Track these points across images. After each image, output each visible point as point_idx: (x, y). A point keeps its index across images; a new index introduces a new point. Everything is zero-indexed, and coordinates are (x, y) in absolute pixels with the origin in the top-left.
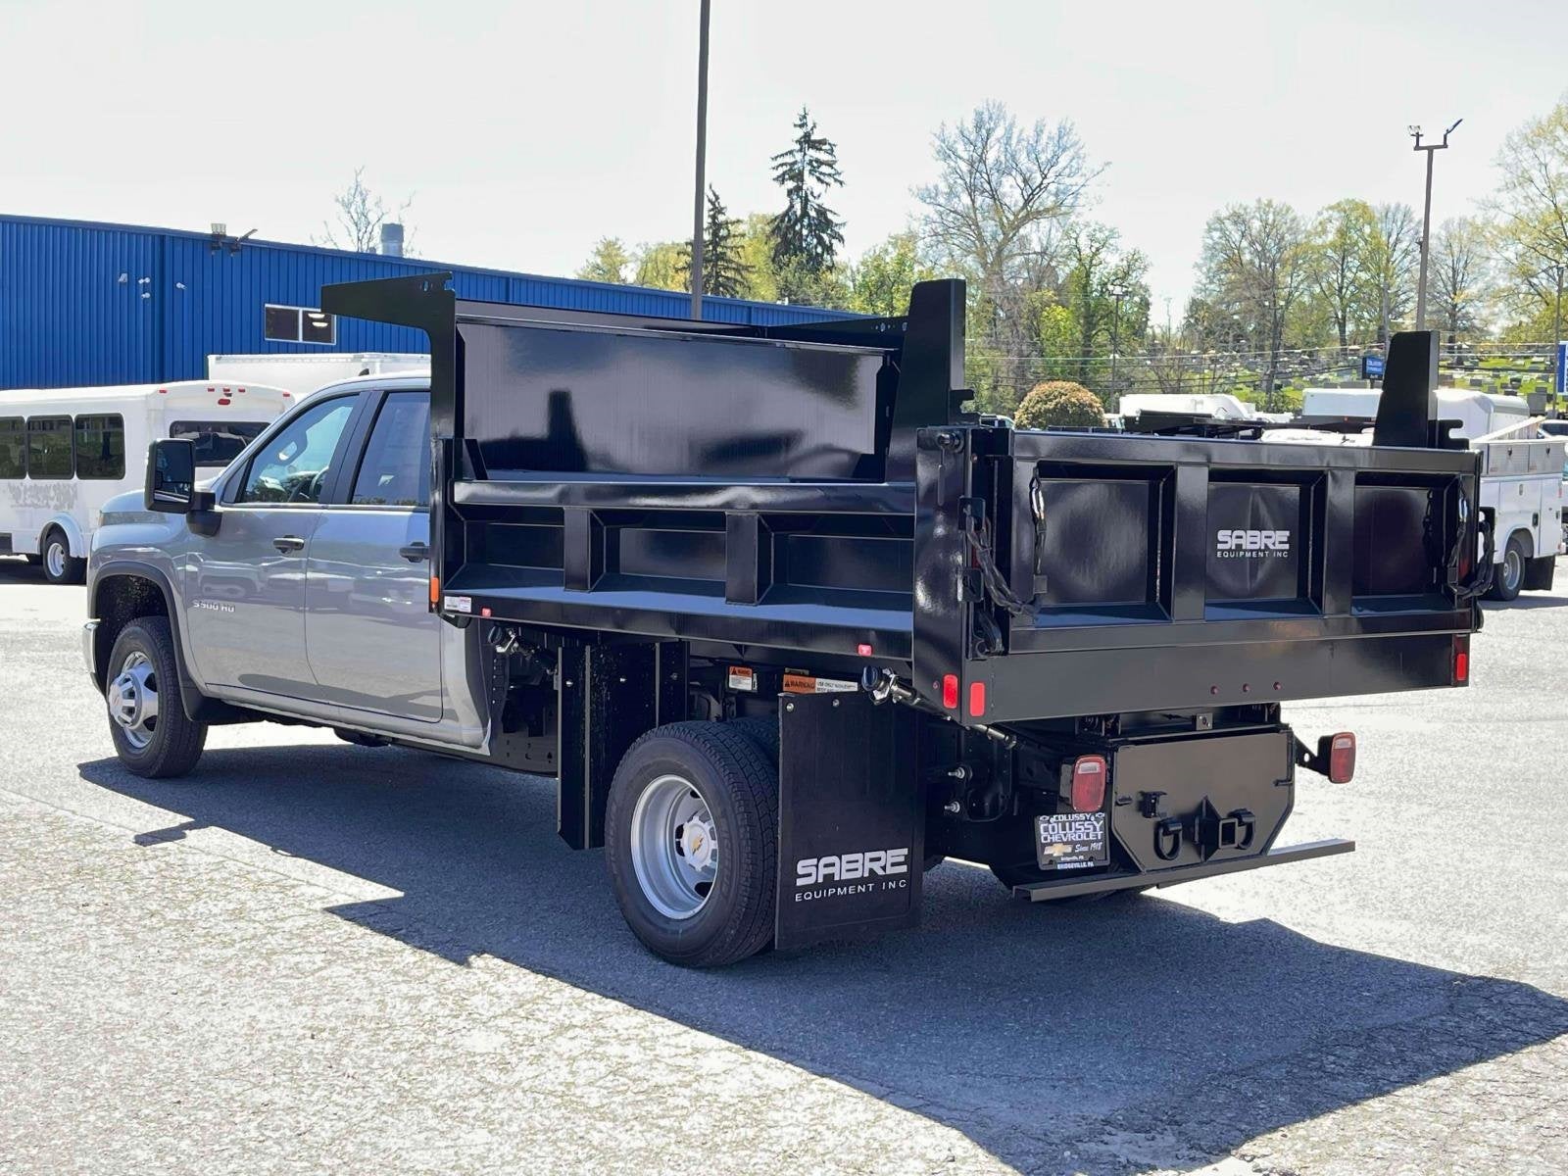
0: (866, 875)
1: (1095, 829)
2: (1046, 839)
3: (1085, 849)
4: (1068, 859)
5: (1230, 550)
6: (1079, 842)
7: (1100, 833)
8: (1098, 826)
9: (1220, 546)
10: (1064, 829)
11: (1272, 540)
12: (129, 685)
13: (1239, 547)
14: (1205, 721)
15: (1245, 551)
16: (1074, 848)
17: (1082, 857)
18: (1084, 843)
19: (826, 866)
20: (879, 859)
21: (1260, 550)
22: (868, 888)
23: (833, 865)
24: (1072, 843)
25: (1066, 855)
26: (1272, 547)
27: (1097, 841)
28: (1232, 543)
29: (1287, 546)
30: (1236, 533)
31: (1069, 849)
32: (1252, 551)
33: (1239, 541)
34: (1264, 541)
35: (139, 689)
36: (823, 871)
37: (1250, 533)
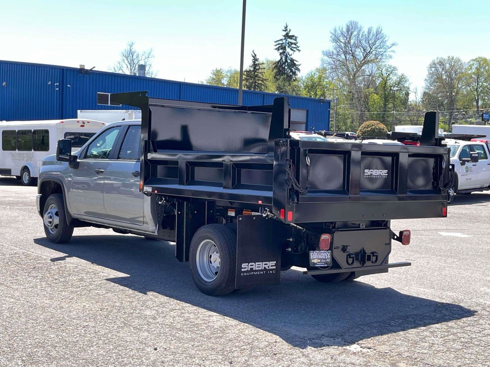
0: (263, 269)
1: (328, 255)
2: (312, 257)
3: (325, 261)
4: (319, 263)
5: (368, 175)
6: (322, 259)
7: (329, 257)
8: (329, 255)
9: (365, 174)
10: (318, 255)
11: (382, 173)
12: (50, 214)
13: (371, 174)
14: (363, 225)
15: (373, 176)
16: (321, 261)
17: (323, 263)
18: (324, 259)
19: (251, 265)
20: (267, 264)
21: (378, 175)
22: (263, 273)
23: (253, 265)
24: (321, 259)
25: (318, 262)
26: (382, 175)
27: (328, 259)
28: (369, 173)
29: (387, 175)
30: (371, 170)
31: (319, 261)
32: (375, 176)
33: (371, 173)
34: (380, 173)
35: (53, 215)
36: (250, 267)
37: (375, 170)
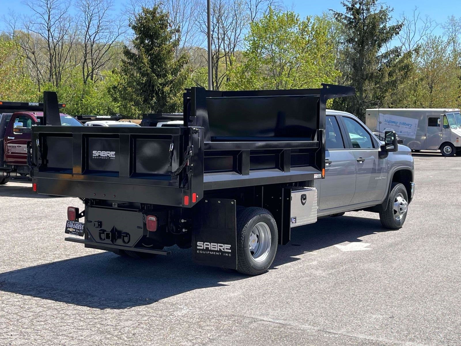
1: (82, 227)
2: (68, 226)
3: (79, 231)
4: (74, 232)
5: (97, 156)
6: (77, 229)
7: (83, 228)
8: (83, 226)
9: (93, 155)
10: (74, 225)
11: (110, 154)
13: (99, 156)
14: (115, 205)
15: (101, 157)
16: (76, 230)
17: (77, 233)
18: (78, 230)
21: (106, 157)
24: (76, 229)
25: (73, 231)
26: (110, 156)
27: (82, 230)
28: (97, 154)
29: (114, 156)
30: (98, 152)
31: (74, 230)
32: (103, 157)
33: (99, 154)
34: (107, 154)
37: (103, 152)
